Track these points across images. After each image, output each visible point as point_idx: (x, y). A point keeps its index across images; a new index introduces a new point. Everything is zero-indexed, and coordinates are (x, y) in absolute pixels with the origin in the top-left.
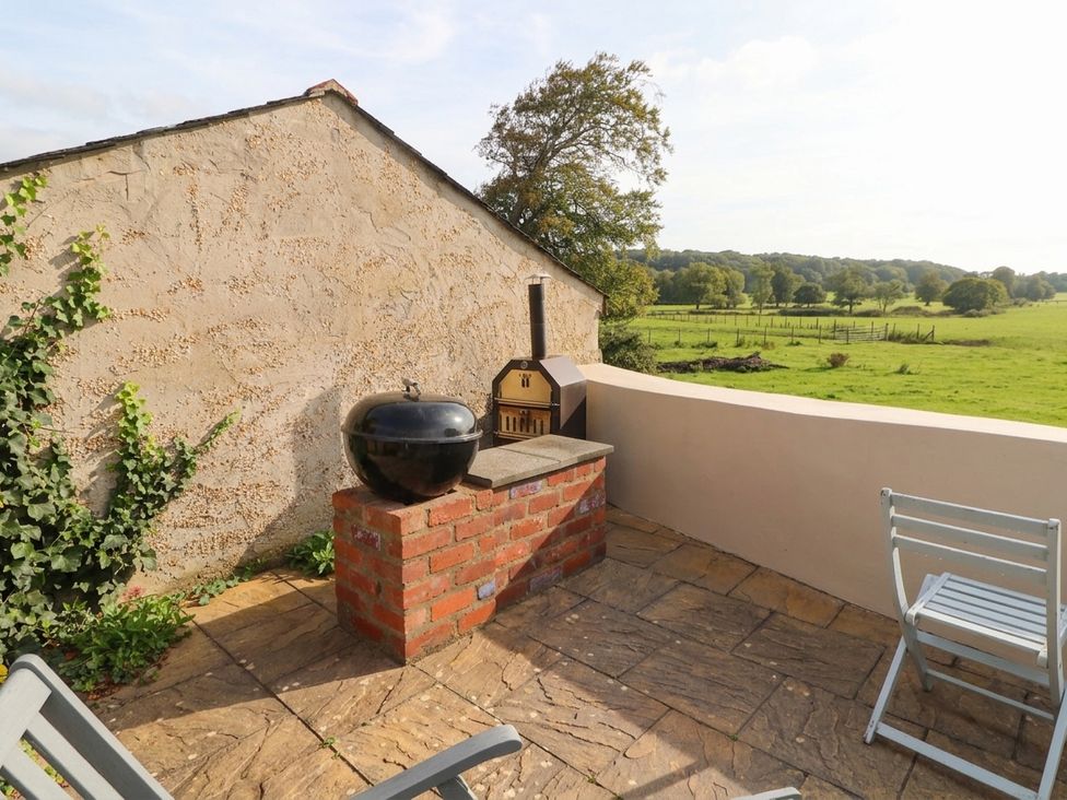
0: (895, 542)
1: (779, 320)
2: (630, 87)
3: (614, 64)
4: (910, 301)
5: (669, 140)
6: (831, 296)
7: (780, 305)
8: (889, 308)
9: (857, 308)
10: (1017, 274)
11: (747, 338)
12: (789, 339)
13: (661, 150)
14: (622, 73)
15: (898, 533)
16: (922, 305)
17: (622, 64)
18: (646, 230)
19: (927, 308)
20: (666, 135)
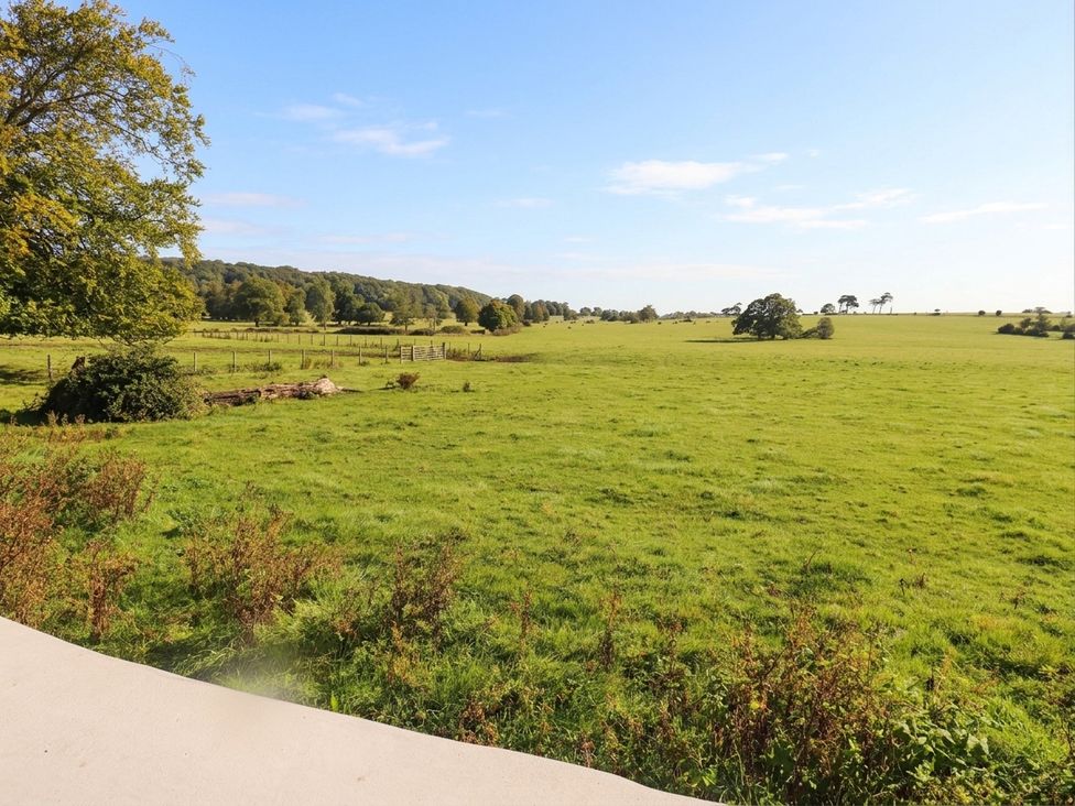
1: (345, 339)
2: (145, 52)
4: (452, 321)
5: (204, 130)
6: (389, 316)
7: (343, 323)
8: (437, 328)
9: (411, 328)
10: (525, 301)
11: (314, 359)
12: (356, 359)
13: (193, 140)
14: (130, 33)
16: (462, 325)
17: (131, 20)
18: (181, 232)
19: (466, 328)
20: (199, 122)
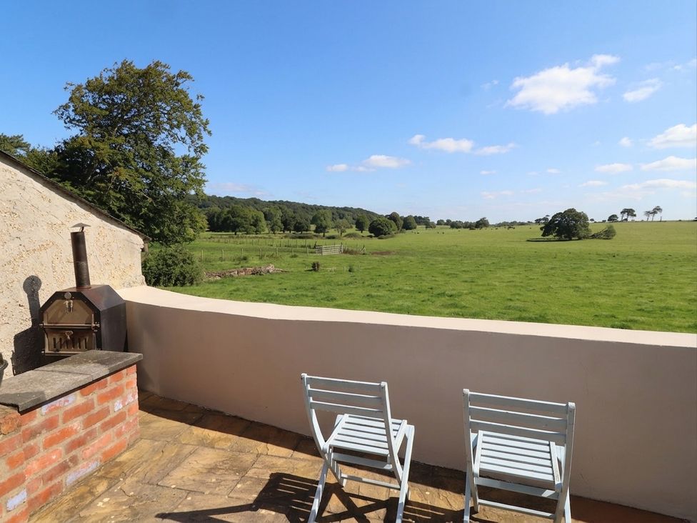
0: (312, 406)
1: (285, 242)
2: (180, 88)
3: (166, 70)
4: (354, 230)
5: (208, 127)
6: (313, 228)
7: (286, 232)
8: (343, 234)
9: (327, 234)
10: (400, 216)
11: (266, 253)
12: (290, 254)
13: (203, 133)
15: (313, 400)
16: (359, 232)
17: (173, 72)
19: (362, 234)
20: (207, 123)
